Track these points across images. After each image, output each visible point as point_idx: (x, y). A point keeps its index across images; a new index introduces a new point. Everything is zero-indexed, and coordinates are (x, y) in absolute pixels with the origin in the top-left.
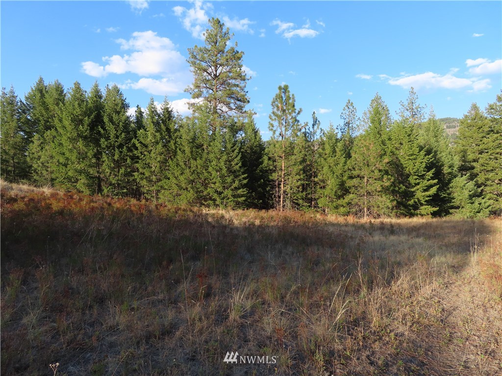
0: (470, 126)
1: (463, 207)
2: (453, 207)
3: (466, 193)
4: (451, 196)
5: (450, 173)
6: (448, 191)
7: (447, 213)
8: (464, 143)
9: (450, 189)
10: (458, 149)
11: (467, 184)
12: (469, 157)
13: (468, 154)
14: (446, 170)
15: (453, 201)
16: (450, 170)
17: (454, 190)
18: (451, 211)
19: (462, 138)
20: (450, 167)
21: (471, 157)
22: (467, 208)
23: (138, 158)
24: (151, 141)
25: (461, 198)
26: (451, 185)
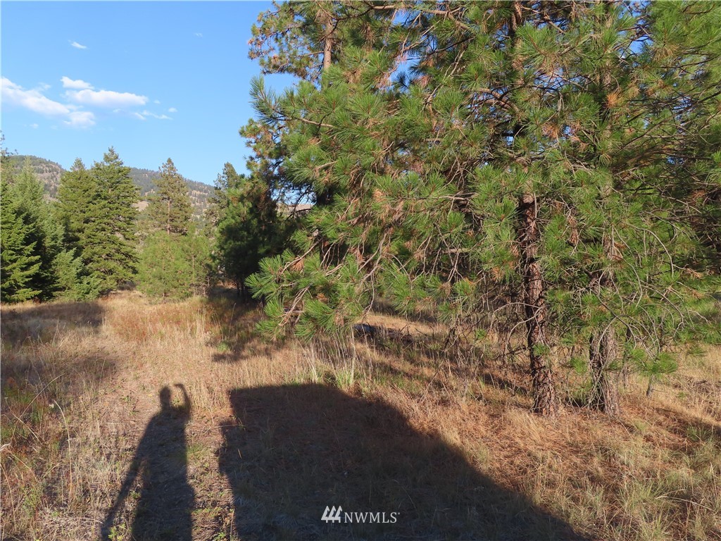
0: (74, 187)
1: (69, 289)
2: (56, 289)
3: (74, 271)
4: (54, 275)
5: (52, 247)
6: (51, 270)
7: (51, 297)
8: (67, 207)
9: (53, 267)
10: (59, 215)
11: (75, 261)
12: (72, 225)
13: (71, 221)
14: (48, 242)
15: (58, 281)
16: (53, 243)
17: (58, 267)
18: (54, 293)
19: (64, 200)
20: (53, 239)
21: (75, 225)
22: (75, 289)
25: (68, 277)
26: (54, 262)
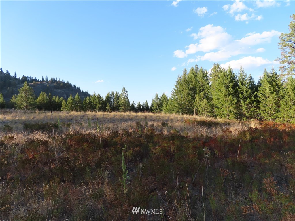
23: (260, 102)
24: (268, 92)
